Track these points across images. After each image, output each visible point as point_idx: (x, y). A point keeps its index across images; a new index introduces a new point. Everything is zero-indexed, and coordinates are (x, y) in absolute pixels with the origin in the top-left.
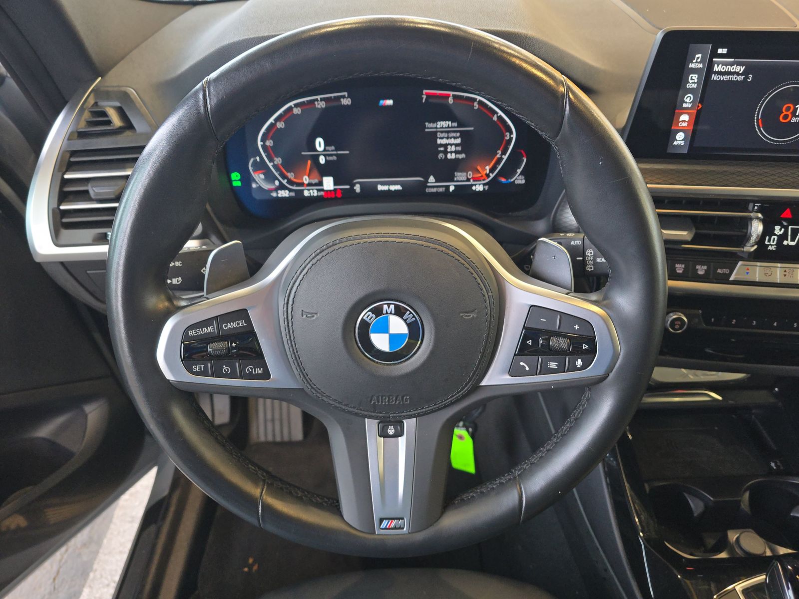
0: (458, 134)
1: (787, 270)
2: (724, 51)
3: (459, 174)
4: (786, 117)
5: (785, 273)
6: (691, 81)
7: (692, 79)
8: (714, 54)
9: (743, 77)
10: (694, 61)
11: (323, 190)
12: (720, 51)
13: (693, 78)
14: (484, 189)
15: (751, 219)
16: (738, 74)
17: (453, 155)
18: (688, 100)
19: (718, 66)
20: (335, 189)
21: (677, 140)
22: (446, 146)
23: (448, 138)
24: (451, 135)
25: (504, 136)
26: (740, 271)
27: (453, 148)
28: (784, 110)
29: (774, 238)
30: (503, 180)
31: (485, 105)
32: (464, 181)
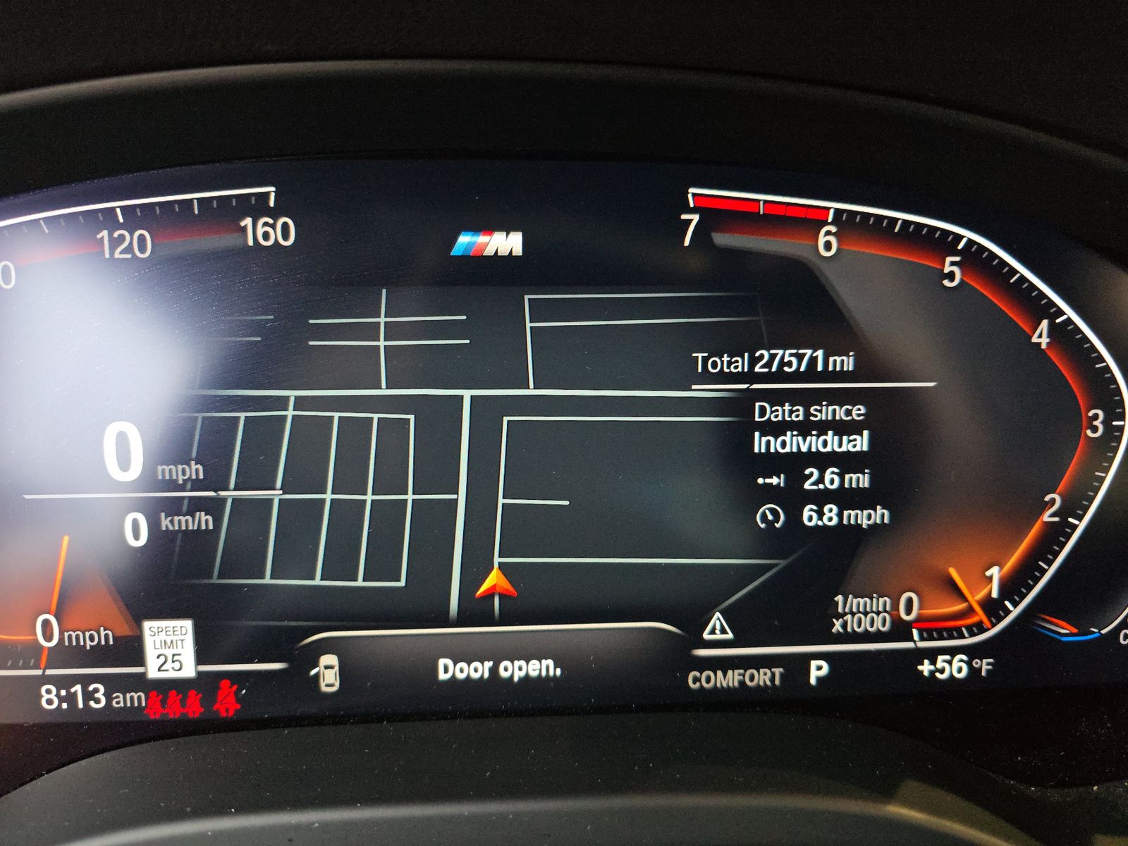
0: (858, 412)
3: (855, 602)
11: (140, 682)
14: (974, 672)
17: (831, 511)
20: (200, 674)
22: (795, 464)
23: (804, 428)
24: (824, 413)
25: (1077, 423)
27: (831, 478)
30: (1063, 630)
31: (999, 272)
32: (879, 637)
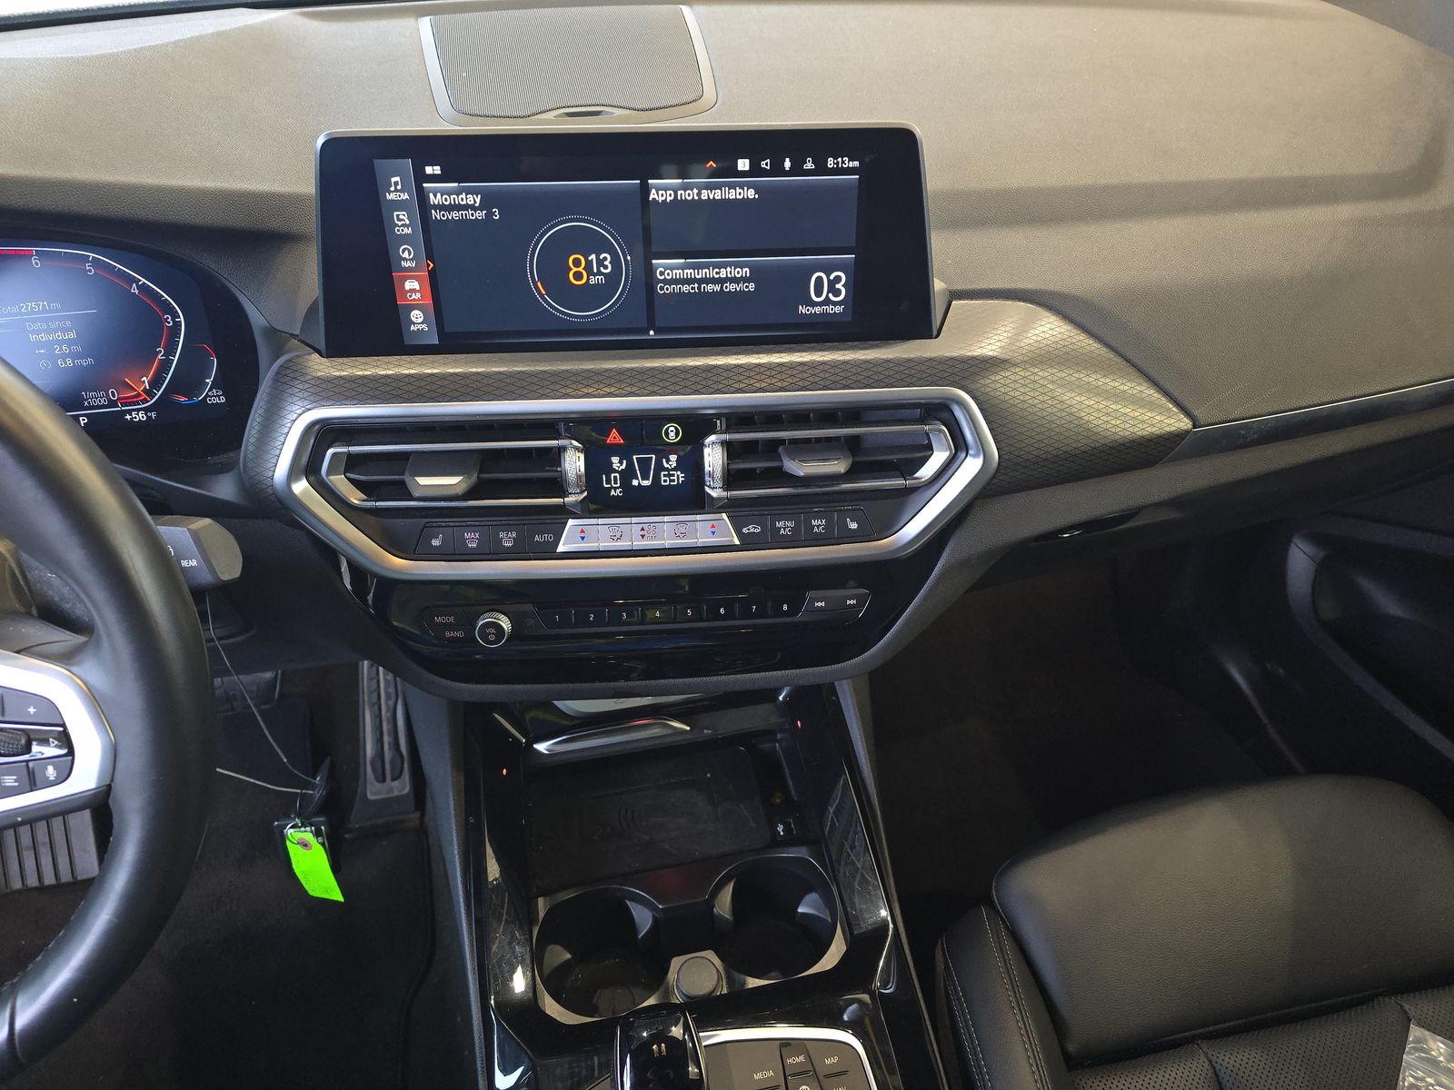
0: (68, 323)
1: (645, 526)
2: (437, 170)
3: (92, 394)
4: (578, 276)
5: (642, 533)
6: (400, 223)
7: (399, 220)
8: (421, 178)
9: (484, 212)
10: (392, 189)
12: (429, 170)
13: (401, 217)
14: (149, 417)
15: (562, 449)
16: (473, 207)
18: (406, 255)
19: (435, 197)
21: (414, 323)
25: (162, 322)
26: (572, 536)
28: (571, 265)
29: (615, 477)
30: (182, 399)
31: (110, 268)
32: (104, 407)
